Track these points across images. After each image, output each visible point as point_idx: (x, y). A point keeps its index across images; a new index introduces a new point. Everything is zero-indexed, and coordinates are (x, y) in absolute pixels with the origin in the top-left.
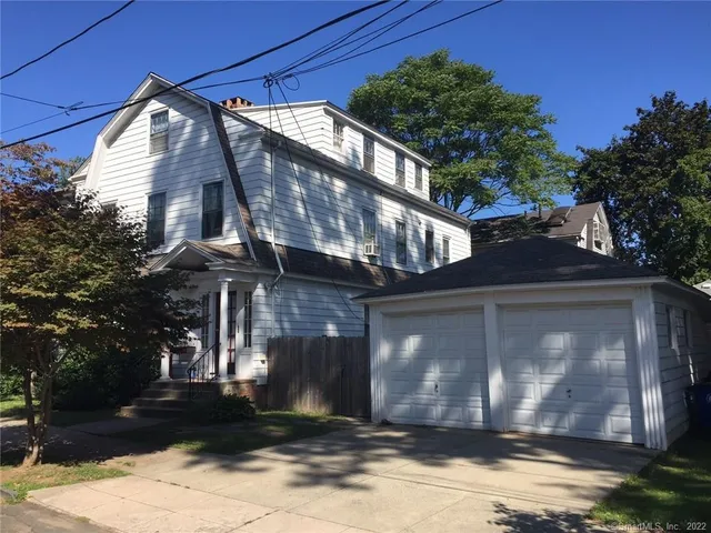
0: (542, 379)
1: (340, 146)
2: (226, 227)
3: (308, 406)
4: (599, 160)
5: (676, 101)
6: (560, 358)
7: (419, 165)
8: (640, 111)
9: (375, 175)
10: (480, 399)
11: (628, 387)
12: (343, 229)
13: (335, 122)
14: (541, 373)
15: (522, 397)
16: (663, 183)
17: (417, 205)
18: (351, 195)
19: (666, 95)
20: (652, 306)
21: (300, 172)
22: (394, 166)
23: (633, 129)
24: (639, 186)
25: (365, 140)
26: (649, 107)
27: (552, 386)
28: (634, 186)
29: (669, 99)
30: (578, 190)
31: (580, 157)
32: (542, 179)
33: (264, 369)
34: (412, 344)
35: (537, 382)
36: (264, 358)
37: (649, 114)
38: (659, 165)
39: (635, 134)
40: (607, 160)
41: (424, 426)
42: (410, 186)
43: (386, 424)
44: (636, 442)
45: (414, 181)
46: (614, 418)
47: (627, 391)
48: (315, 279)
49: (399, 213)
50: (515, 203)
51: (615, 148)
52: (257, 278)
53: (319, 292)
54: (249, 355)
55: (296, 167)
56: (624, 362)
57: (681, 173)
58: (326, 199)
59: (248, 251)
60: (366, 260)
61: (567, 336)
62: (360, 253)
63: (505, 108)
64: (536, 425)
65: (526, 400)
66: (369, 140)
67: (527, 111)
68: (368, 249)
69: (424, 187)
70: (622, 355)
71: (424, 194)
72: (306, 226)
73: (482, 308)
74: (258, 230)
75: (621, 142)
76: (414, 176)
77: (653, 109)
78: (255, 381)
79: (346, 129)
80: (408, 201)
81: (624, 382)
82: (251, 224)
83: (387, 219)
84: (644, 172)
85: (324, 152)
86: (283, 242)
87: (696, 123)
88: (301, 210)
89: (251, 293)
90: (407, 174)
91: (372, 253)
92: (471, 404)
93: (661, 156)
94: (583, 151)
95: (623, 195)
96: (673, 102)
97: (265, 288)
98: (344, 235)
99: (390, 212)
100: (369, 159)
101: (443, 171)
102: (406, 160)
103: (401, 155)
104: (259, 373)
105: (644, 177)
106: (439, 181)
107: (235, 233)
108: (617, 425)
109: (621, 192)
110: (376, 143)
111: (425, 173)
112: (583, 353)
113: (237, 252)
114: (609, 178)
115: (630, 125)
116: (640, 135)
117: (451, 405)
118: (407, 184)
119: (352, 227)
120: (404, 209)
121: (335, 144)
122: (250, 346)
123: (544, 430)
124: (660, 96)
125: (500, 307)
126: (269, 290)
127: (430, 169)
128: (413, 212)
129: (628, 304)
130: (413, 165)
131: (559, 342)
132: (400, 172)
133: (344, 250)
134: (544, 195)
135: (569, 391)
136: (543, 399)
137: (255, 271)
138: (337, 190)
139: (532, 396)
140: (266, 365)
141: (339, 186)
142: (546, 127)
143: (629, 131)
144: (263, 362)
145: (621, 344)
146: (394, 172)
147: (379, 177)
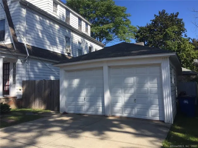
0: (125, 95)
1: (56, 12)
2: (6, 37)
3: (37, 107)
4: (143, 30)
5: (166, 12)
6: (131, 87)
7: (87, 24)
8: (155, 15)
9: (70, 24)
10: (101, 103)
11: (158, 98)
12: (58, 42)
13: (54, 2)
14: (125, 93)
15: (117, 102)
16: (161, 36)
17: (86, 38)
18: (61, 30)
19: (163, 11)
20: (169, 65)
21: (40, 19)
22: (78, 23)
23: (153, 21)
24: (154, 37)
25: (66, 11)
26: (158, 14)
27: (128, 98)
28: (153, 38)
29: (163, 12)
30: (137, 39)
31: (138, 29)
32: (127, 34)
33: (21, 92)
34: (76, 82)
35: (122, 96)
36: (21, 88)
37: (158, 16)
38: (160, 31)
39: (153, 22)
40: (145, 30)
41: (80, 114)
42: (83, 30)
43: (65, 114)
44: (160, 120)
45: (85, 29)
46: (152, 110)
47: (158, 99)
48: (46, 60)
49: (80, 40)
50: (118, 40)
51: (148, 26)
52: (17, 57)
53: (48, 64)
54: (14, 87)
55: (37, 17)
56: (157, 88)
57: (167, 33)
58: (51, 31)
59: (13, 46)
60: (66, 54)
61: (135, 78)
62: (65, 51)
63: (116, 9)
64: (122, 113)
65: (118, 104)
66: (68, 12)
67: (123, 11)
68: (67, 50)
69: (89, 32)
70: (156, 85)
71: (89, 34)
72: (43, 40)
73: (102, 68)
74: (18, 38)
75: (149, 25)
76: (85, 27)
77: (159, 15)
78: (17, 97)
79: (58, 6)
80: (84, 36)
81: (157, 96)
82: (15, 35)
83: (75, 41)
84: (156, 33)
85: (49, 13)
86: (31, 44)
87: (171, 19)
88: (40, 34)
89: (15, 63)
90: (82, 26)
91: (69, 52)
92: (98, 105)
93: (161, 28)
94: (138, 27)
95: (150, 40)
96: (164, 13)
97: (22, 61)
98: (59, 45)
99: (76, 39)
100: (68, 19)
101: (96, 28)
102: (82, 21)
103: (80, 20)
104: (18, 94)
105: (156, 35)
106: (94, 31)
107: (9, 40)
108: (153, 113)
109: (149, 39)
110: (71, 13)
111: (89, 27)
112: (141, 85)
113: (10, 47)
114: (146, 35)
115: (152, 20)
116: (155, 22)
117: (91, 106)
118: (82, 30)
119: (61, 42)
120: (82, 39)
121: (54, 11)
122: (15, 84)
123: (125, 115)
124: (161, 11)
125: (109, 67)
126: (23, 62)
127: (91, 26)
128: (86, 40)
129: (159, 65)
130: (85, 24)
131: (131, 80)
132: (80, 25)
133: (58, 50)
134: (128, 38)
135: (135, 100)
136: (125, 103)
137: (16, 54)
138: (56, 28)
139: (121, 102)
140: (22, 91)
141: (57, 27)
142: (128, 18)
143: (152, 22)
144: (20, 90)
145: (155, 81)
146: (78, 25)
147: (72, 25)
